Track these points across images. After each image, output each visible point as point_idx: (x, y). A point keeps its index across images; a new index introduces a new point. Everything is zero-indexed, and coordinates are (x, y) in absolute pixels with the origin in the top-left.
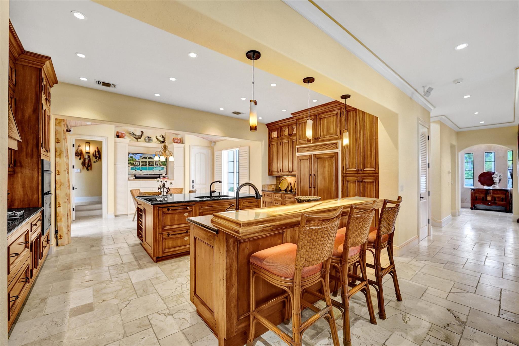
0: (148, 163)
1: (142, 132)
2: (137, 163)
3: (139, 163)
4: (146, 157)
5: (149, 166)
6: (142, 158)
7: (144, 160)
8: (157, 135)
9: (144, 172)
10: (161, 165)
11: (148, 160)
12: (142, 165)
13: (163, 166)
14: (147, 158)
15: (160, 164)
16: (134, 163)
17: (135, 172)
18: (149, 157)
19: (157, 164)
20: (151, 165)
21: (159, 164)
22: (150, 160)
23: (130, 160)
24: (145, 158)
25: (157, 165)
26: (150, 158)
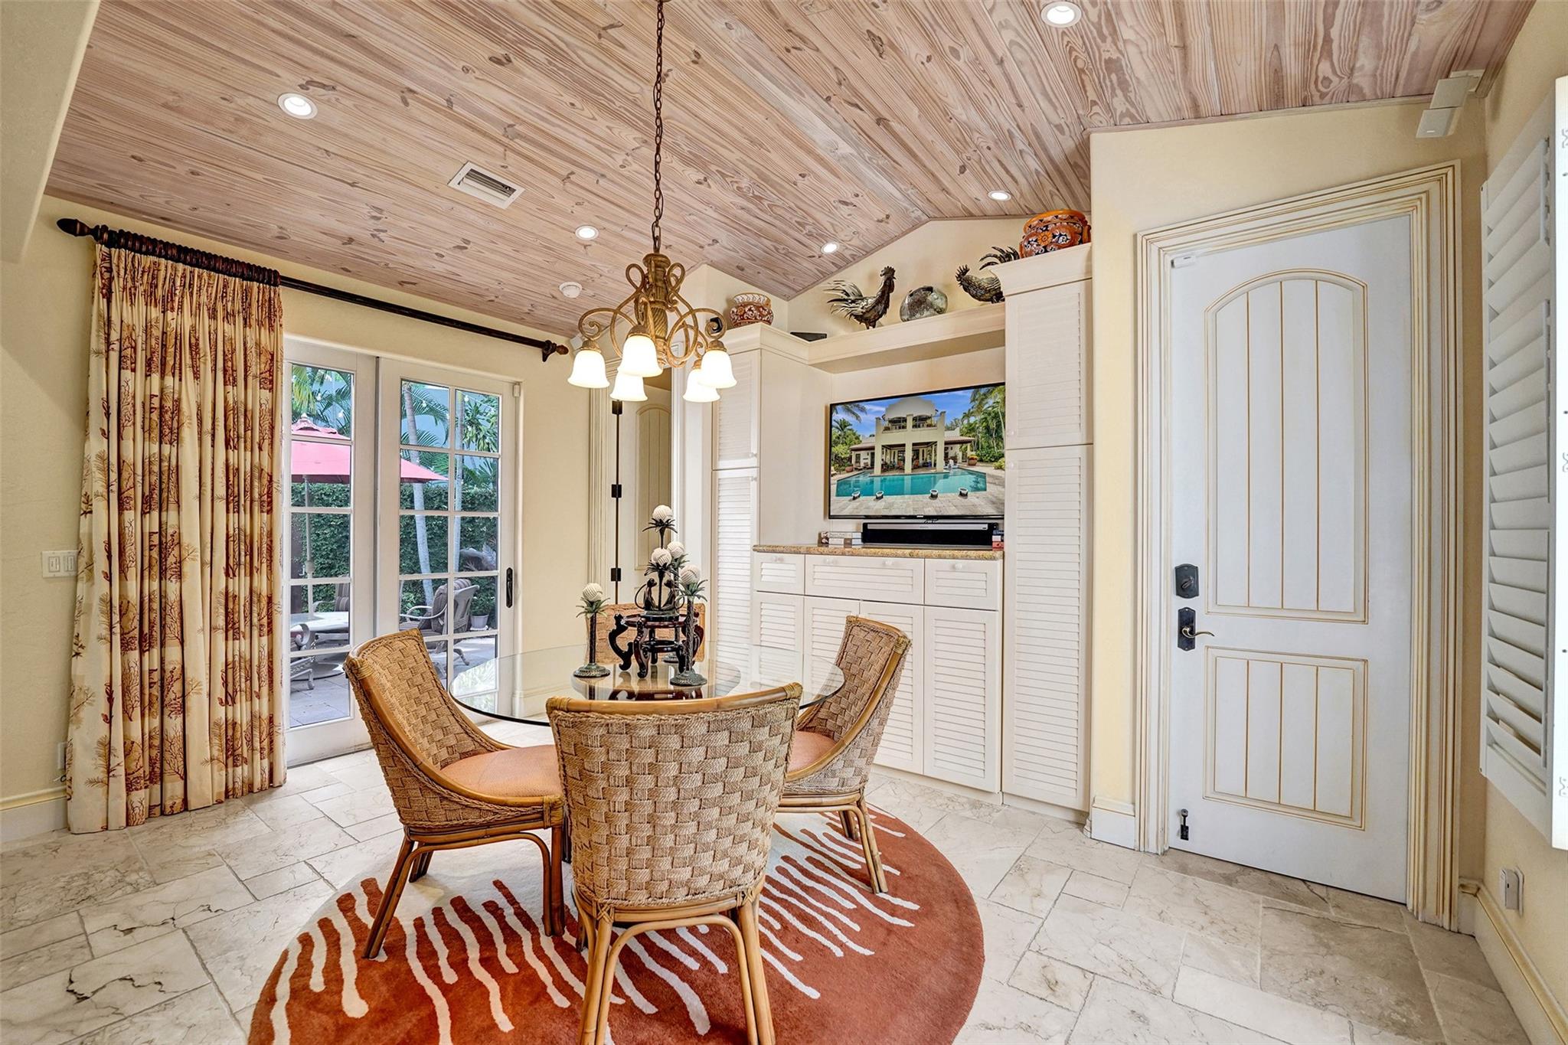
0: (909, 454)
1: (889, 273)
2: (863, 454)
3: (873, 455)
4: (905, 420)
5: (915, 467)
6: (887, 429)
7: (895, 437)
8: (962, 265)
9: (890, 506)
10: (971, 462)
11: (909, 437)
12: (886, 467)
13: (980, 468)
14: (910, 423)
15: (970, 453)
16: (850, 459)
17: (856, 503)
18: (915, 419)
19: (951, 454)
20: (926, 465)
21: (960, 455)
22: (923, 435)
23: (837, 444)
24: (899, 423)
25: (951, 462)
26: (920, 421)
